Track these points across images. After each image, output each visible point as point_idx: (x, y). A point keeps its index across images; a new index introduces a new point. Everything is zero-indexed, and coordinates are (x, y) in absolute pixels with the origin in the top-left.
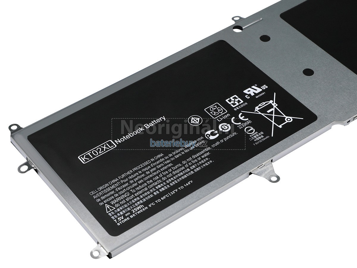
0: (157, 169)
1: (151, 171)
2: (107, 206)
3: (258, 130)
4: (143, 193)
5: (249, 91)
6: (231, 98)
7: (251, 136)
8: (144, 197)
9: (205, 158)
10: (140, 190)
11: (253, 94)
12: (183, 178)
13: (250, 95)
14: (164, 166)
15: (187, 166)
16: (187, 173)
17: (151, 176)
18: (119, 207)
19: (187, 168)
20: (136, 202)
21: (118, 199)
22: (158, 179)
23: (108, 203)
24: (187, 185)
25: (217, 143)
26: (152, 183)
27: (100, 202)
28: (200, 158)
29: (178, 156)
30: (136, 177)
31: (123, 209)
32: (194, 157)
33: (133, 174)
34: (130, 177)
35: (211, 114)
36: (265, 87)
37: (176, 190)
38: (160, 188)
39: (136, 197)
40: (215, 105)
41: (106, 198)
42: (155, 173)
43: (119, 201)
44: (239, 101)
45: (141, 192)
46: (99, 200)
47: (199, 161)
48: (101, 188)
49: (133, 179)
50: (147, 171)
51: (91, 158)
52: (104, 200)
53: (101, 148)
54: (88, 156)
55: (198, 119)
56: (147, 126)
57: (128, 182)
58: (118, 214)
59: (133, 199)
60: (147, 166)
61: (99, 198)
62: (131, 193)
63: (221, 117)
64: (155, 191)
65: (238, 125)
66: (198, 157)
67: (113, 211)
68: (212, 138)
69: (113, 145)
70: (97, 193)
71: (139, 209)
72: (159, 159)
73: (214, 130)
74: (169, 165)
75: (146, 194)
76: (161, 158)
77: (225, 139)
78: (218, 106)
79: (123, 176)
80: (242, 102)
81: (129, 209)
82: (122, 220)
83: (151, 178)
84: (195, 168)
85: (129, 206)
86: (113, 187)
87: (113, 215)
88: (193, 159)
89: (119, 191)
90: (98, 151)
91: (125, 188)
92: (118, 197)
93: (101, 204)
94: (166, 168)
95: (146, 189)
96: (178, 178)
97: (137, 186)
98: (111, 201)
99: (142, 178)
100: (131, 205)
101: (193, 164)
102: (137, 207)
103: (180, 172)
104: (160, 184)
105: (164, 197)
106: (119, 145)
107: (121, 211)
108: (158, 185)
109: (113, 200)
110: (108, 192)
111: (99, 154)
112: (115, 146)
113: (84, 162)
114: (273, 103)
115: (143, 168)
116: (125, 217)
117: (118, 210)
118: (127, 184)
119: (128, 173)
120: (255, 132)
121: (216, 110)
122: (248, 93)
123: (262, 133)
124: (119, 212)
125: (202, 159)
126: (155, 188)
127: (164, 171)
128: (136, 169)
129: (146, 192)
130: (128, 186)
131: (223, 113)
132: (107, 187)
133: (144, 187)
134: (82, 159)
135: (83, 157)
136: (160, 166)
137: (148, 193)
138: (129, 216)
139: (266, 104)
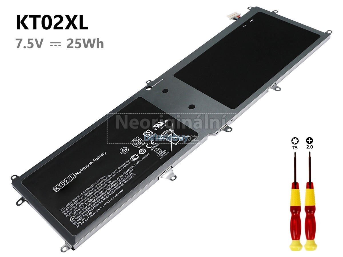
0: (101, 186)
1: (98, 188)
2: (71, 217)
3: (162, 149)
4: (93, 204)
5: (157, 125)
6: (146, 132)
7: (158, 154)
8: (93, 206)
9: (130, 174)
10: (91, 202)
11: (159, 127)
12: (117, 189)
13: (157, 128)
14: (105, 184)
15: (119, 181)
16: (120, 185)
17: (98, 191)
18: (78, 216)
19: (120, 182)
20: (89, 210)
21: (77, 211)
22: (102, 193)
23: (71, 214)
24: (120, 193)
25: (138, 162)
26: (98, 196)
27: (66, 215)
28: (127, 174)
29: (114, 175)
30: (89, 194)
31: (81, 217)
32: (124, 174)
33: (86, 193)
34: (85, 195)
35: (134, 145)
36: (166, 121)
37: (113, 198)
38: (103, 198)
39: (88, 207)
40: (136, 139)
41: (70, 212)
42: (100, 189)
43: (78, 212)
44: (151, 133)
45: (91, 203)
46: (66, 213)
47: (127, 176)
48: (67, 206)
49: (86, 196)
50: (95, 189)
51: (60, 188)
52: (69, 213)
53: (67, 180)
54: (59, 187)
55: (126, 149)
56: (95, 160)
57: (84, 198)
58: (78, 221)
59: (87, 209)
60: (95, 186)
61: (66, 212)
62: (86, 205)
63: (140, 145)
64: (100, 201)
65: (150, 148)
66: (126, 173)
67: (74, 219)
68: (135, 159)
69: (74, 176)
70: (65, 209)
71: (90, 214)
72: (102, 180)
73: (135, 155)
74: (109, 182)
75: (94, 204)
76: (104, 179)
77: (143, 159)
78: (138, 138)
79: (81, 195)
80: (153, 133)
81: (84, 216)
82: (80, 223)
83: (98, 193)
84: (125, 181)
85: (84, 214)
86: (74, 203)
87: (74, 222)
88: (124, 176)
89: (78, 205)
90: (65, 182)
91: (82, 203)
92: (77, 209)
93: (67, 216)
94: (107, 184)
95: (95, 201)
96: (114, 190)
97: (89, 200)
98: (73, 213)
99: (92, 194)
100: (85, 213)
101: (123, 179)
102: (89, 213)
103: (115, 185)
104: (103, 196)
105: (106, 204)
106: (78, 176)
107: (79, 218)
108: (102, 196)
109: (74, 211)
110: (71, 207)
111: (66, 184)
112: (75, 177)
113: (57, 191)
114: (171, 130)
115: (93, 187)
116: (82, 222)
117: (78, 218)
118: (83, 200)
119: (84, 192)
120: (161, 151)
121: (137, 142)
122: (156, 127)
123: (165, 150)
124: (78, 219)
125: (129, 174)
126: (100, 199)
127: (106, 187)
128: (88, 189)
129: (94, 202)
130: (84, 201)
131: (141, 142)
132: (71, 204)
133: (94, 200)
134: (55, 190)
135: (56, 188)
136: (103, 184)
137: (96, 203)
138: (84, 220)
139: (167, 131)
